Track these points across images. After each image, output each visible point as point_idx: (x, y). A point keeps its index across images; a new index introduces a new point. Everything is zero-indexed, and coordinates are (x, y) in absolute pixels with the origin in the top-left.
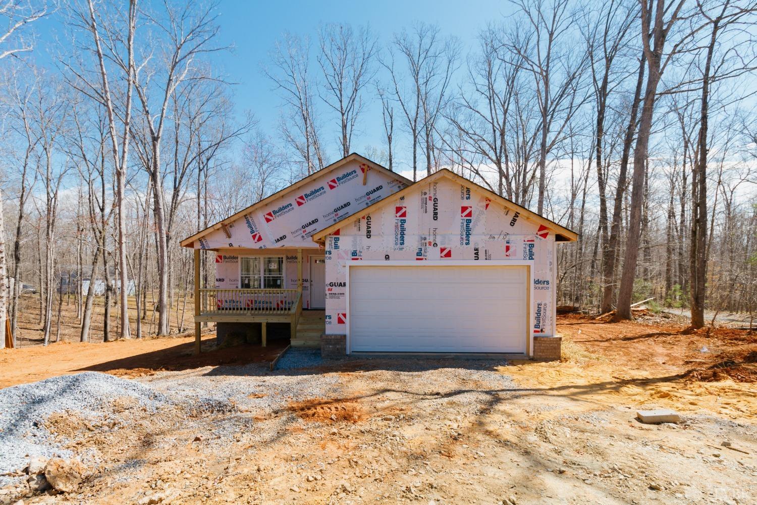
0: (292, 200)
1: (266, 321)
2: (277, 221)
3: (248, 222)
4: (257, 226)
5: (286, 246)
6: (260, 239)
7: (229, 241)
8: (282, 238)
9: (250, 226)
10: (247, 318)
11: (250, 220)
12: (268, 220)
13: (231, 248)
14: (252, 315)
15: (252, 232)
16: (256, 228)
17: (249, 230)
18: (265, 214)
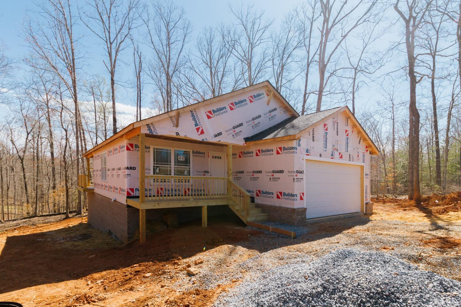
0: (226, 104)
1: (207, 205)
2: (216, 119)
3: (193, 116)
4: (200, 121)
5: (221, 141)
6: (202, 132)
7: (176, 130)
8: (220, 134)
9: (194, 119)
10: (191, 203)
11: (195, 114)
12: (209, 117)
13: (178, 137)
14: (195, 199)
15: (196, 125)
16: (200, 122)
17: (194, 123)
18: (206, 111)
